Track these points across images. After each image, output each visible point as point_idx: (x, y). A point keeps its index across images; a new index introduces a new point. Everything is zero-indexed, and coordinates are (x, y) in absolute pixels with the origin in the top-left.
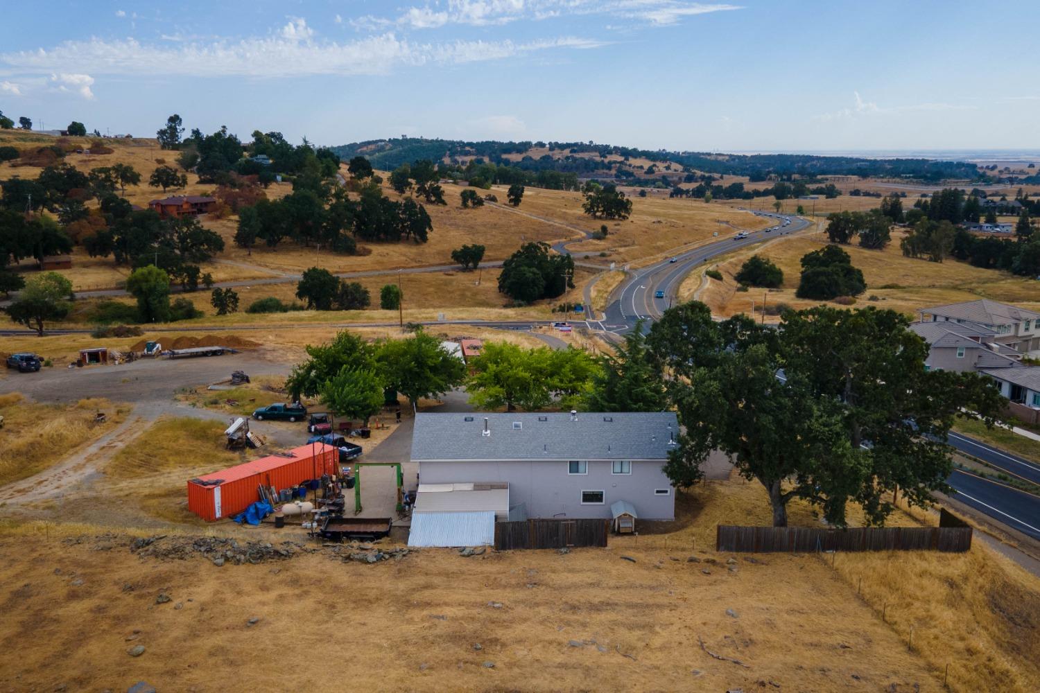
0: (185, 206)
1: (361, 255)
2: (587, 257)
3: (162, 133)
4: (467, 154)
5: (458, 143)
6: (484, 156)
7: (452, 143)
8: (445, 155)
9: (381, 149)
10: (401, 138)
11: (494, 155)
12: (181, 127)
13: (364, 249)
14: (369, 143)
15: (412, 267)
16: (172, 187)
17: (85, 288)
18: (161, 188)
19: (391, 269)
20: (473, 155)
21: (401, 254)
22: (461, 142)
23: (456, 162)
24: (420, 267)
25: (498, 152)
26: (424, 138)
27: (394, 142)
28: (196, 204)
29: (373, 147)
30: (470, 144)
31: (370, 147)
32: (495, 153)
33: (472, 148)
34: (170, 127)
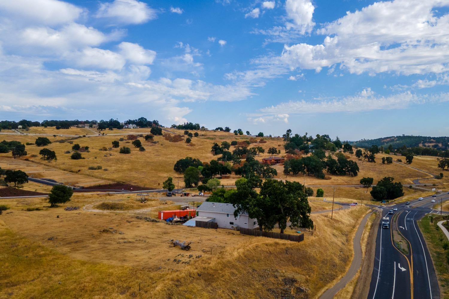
0: (273, 161)
1: (327, 179)
2: (425, 186)
3: (284, 135)
4: (431, 142)
5: (428, 137)
6: (439, 143)
7: (425, 138)
8: (420, 143)
9: (393, 141)
10: (402, 136)
11: (444, 143)
12: (291, 134)
13: (329, 177)
14: (388, 138)
15: (344, 185)
16: (275, 154)
17: (229, 185)
18: (271, 154)
19: (335, 185)
20: (434, 143)
21: (343, 180)
22: (430, 137)
23: (425, 146)
24: (347, 185)
25: (447, 142)
26: (413, 135)
27: (399, 138)
28: (277, 160)
29: (389, 139)
30: (434, 138)
31: (387, 139)
32: (445, 142)
33: (434, 140)
34: (287, 134)
